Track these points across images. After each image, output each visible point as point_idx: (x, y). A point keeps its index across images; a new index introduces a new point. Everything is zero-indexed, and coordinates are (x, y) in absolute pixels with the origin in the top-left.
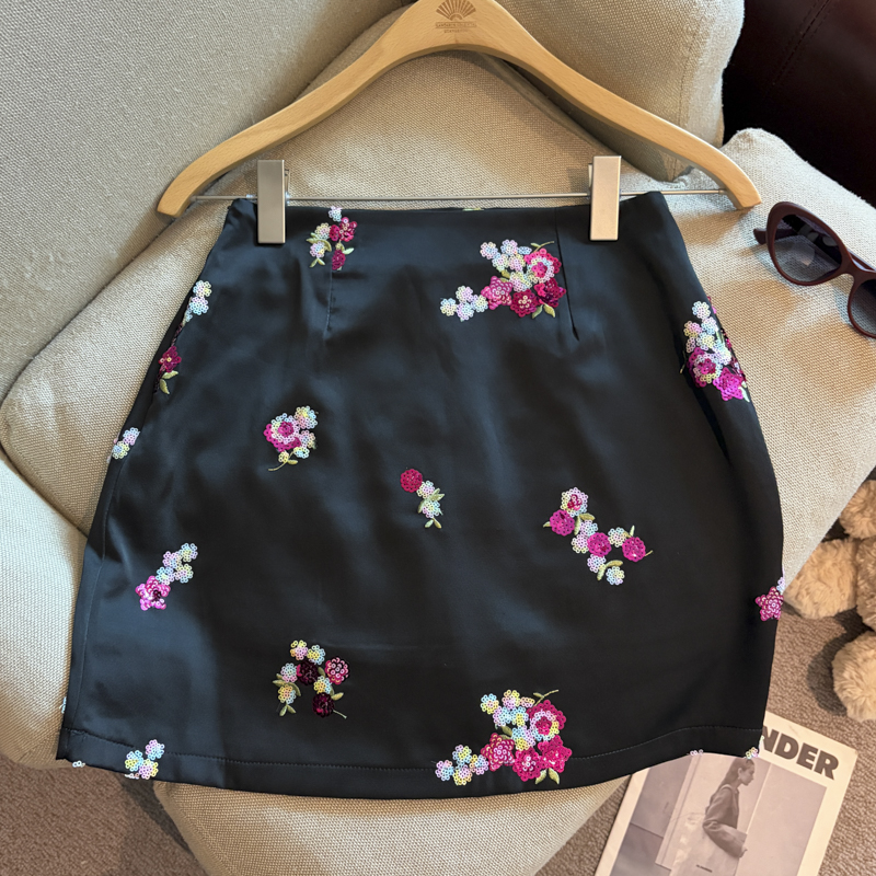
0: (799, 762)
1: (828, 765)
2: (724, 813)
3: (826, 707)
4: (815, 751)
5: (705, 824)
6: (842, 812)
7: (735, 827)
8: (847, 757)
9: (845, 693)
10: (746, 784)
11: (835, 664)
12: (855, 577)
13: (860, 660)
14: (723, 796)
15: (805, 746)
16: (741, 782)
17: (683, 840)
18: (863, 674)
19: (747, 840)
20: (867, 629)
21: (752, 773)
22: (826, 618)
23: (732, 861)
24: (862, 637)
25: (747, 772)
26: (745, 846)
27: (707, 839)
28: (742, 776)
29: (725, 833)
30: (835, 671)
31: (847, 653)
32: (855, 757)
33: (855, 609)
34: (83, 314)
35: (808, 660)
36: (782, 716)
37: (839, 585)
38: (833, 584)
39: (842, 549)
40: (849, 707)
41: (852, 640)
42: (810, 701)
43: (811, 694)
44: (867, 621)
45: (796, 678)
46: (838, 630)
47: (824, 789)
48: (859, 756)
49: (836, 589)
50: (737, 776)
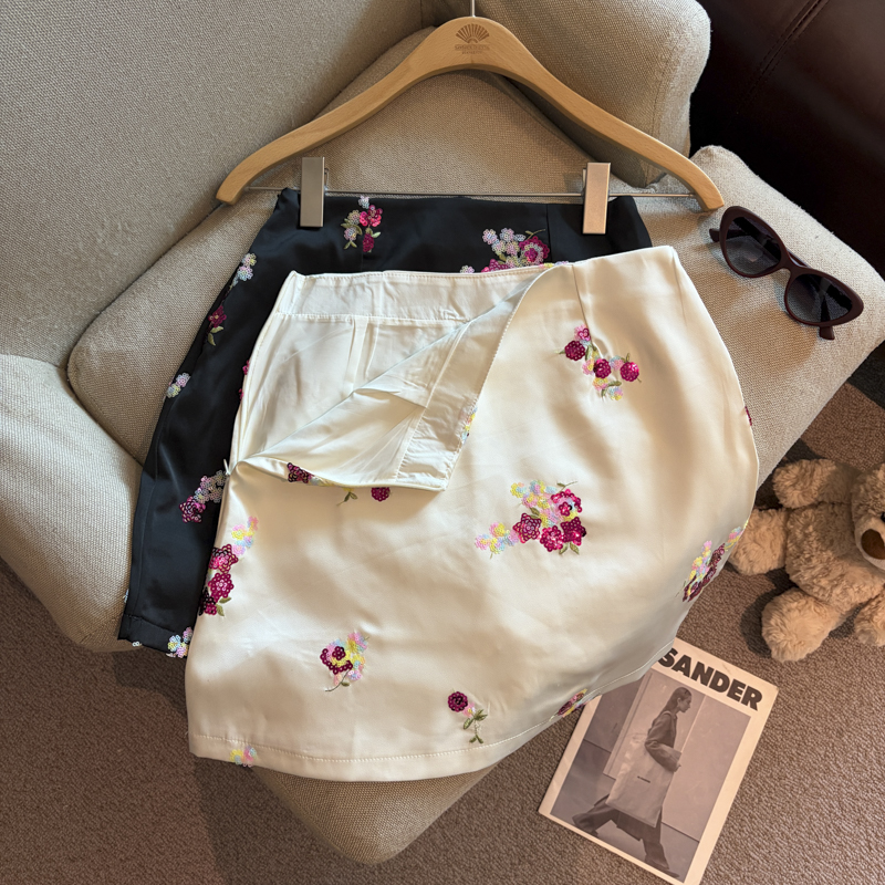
0: (729, 695)
1: (753, 698)
2: (663, 735)
3: (754, 650)
4: (743, 686)
5: (647, 743)
6: (762, 738)
7: (672, 746)
8: (770, 693)
9: (770, 637)
10: (684, 711)
11: (764, 613)
12: (785, 541)
13: (785, 610)
14: (664, 720)
15: (735, 681)
16: (680, 709)
17: (628, 755)
18: (786, 621)
19: (681, 758)
20: (793, 586)
21: (689, 702)
22: (759, 574)
23: (669, 774)
24: (788, 592)
25: (685, 702)
26: (679, 762)
27: (648, 755)
28: (681, 705)
29: (663, 751)
30: (763, 619)
31: (775, 604)
32: (776, 693)
33: (784, 568)
34: (143, 278)
35: (742, 610)
36: (718, 656)
37: (771, 547)
38: (767, 545)
39: (776, 517)
40: (773, 649)
41: (779, 594)
42: (742, 645)
43: (742, 639)
44: (793, 578)
45: (731, 625)
46: (769, 586)
47: (748, 718)
48: (780, 692)
49: (768, 550)
50: (677, 704)
